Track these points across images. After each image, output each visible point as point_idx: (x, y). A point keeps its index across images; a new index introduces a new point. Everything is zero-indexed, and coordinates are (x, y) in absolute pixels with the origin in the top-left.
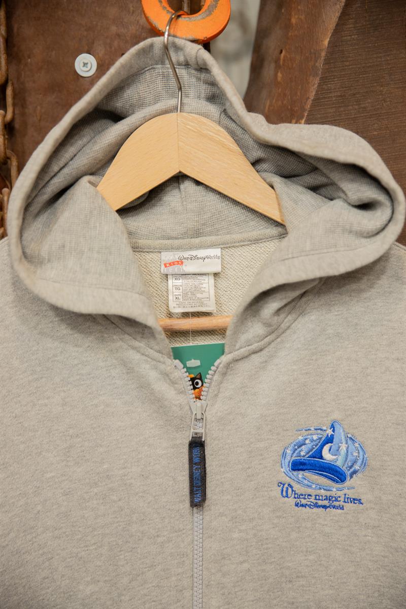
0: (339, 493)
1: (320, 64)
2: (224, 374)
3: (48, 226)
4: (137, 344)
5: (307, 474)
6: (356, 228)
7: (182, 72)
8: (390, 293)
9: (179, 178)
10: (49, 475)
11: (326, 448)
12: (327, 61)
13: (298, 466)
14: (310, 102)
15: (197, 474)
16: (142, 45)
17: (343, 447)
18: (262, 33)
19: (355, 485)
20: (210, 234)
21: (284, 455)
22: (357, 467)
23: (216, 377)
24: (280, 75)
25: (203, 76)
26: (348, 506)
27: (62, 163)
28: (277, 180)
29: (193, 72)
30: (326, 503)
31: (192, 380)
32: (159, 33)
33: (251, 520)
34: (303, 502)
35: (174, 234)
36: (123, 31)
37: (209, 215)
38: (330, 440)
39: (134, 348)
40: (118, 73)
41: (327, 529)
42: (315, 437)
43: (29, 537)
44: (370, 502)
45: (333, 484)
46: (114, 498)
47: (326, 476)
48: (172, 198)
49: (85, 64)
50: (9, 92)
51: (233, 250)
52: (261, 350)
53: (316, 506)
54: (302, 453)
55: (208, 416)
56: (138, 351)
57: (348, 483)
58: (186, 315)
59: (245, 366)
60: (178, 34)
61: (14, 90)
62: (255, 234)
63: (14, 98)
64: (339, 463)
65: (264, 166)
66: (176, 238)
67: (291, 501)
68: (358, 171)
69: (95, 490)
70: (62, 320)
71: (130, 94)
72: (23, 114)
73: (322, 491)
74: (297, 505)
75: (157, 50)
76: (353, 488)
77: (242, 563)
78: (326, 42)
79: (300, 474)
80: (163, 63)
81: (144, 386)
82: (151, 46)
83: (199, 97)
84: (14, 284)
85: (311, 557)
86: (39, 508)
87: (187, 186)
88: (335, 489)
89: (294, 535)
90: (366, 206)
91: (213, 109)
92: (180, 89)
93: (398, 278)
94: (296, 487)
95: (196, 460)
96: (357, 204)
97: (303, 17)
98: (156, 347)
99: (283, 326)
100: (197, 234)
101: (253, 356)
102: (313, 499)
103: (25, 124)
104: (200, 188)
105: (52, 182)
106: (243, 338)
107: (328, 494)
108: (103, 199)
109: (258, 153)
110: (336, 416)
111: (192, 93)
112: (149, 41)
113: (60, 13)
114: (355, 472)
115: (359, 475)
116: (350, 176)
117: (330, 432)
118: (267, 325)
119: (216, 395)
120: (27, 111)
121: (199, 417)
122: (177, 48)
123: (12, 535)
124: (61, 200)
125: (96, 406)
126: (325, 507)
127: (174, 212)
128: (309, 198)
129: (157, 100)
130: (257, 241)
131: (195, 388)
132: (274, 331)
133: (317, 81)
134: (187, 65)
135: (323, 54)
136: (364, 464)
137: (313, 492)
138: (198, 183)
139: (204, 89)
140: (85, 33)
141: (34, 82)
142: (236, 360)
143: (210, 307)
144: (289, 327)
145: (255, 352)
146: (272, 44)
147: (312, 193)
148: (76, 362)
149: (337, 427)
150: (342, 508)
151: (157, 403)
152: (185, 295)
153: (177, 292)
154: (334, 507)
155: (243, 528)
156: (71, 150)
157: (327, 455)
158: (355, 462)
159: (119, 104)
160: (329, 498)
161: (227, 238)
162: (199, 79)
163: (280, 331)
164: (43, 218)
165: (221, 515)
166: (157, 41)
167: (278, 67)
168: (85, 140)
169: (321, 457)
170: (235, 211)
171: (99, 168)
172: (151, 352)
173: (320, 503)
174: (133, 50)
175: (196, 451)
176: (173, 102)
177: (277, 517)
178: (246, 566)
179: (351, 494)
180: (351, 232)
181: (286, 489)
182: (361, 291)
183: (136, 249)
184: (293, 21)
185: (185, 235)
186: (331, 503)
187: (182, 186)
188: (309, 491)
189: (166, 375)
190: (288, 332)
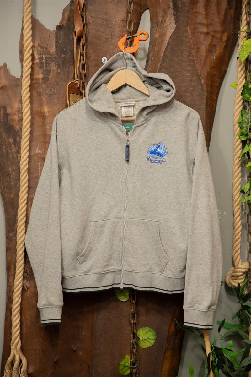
0: (161, 160)
1: (161, 59)
2: (134, 130)
3: (95, 95)
4: (114, 122)
5: (153, 155)
6: (165, 95)
7: (127, 60)
8: (174, 112)
9: (125, 85)
10: (92, 154)
11: (158, 148)
12: (162, 59)
13: (151, 153)
14: (158, 68)
15: (127, 153)
16: (118, 54)
17: (162, 148)
18: (149, 53)
19: (165, 158)
20: (132, 98)
21: (148, 150)
22: (165, 154)
23: (132, 131)
24: (152, 63)
25: (132, 61)
26: (163, 163)
27: (98, 80)
28: (148, 85)
29: (130, 60)
30: (158, 162)
31: (127, 132)
32: (122, 51)
33: (140, 166)
34: (153, 161)
35: (124, 98)
36: (114, 52)
37: (132, 93)
38: (159, 147)
39: (113, 123)
40: (112, 60)
41: (158, 168)
42: (156, 146)
43: (87, 168)
44: (168, 162)
45: (160, 157)
46: (107, 160)
47: (158, 155)
48: (124, 90)
49: (104, 60)
50: (85, 66)
51: (138, 102)
52: (143, 125)
53: (156, 163)
54: (153, 150)
55: (130, 140)
56: (114, 124)
57: (163, 157)
58: (126, 117)
59: (139, 129)
60: (126, 51)
61: (87, 66)
62: (143, 99)
63: (87, 67)
64: (161, 152)
65: (146, 82)
66: (125, 99)
67: (150, 161)
68: (165, 81)
69: (103, 158)
70: (97, 117)
71: (115, 65)
72: (88, 72)
73: (157, 159)
74: (151, 162)
75: (121, 55)
76: (164, 158)
77: (138, 176)
78: (162, 54)
79: (152, 155)
80: (123, 58)
81: (115, 133)
82: (120, 54)
83: (131, 66)
84: (86, 108)
85: (154, 175)
86: (90, 162)
87: (127, 87)
88: (160, 159)
89: (150, 170)
90: (168, 91)
91: (134, 69)
92: (126, 64)
93: (176, 108)
94: (151, 158)
95: (127, 150)
96: (166, 90)
97: (157, 49)
98: (118, 122)
99: (149, 119)
100: (130, 98)
101: (141, 126)
102: (155, 161)
103: (89, 74)
104: (131, 87)
105: (96, 84)
106: (139, 121)
107: (158, 160)
108: (107, 89)
109: (144, 79)
110: (160, 141)
111: (129, 65)
112: (119, 53)
113: (99, 47)
114: (165, 155)
115: (166, 155)
116: (164, 83)
117: (159, 145)
118: (144, 118)
119: (132, 135)
120: (89, 71)
121: (128, 140)
122: (126, 55)
123: (83, 167)
124: (98, 89)
125: (104, 137)
126: (158, 163)
127: (124, 93)
128: (156, 89)
129: (121, 67)
130: (144, 100)
131: (127, 134)
132: (147, 120)
133: (160, 63)
134: (128, 59)
135: (162, 57)
136: (167, 153)
137: (155, 159)
138: (130, 86)
139: (132, 64)
140: (104, 52)
141: (91, 64)
142: (137, 127)
143: (131, 115)
144: (150, 119)
145: (142, 125)
146: (151, 55)
147: (157, 89)
148: (100, 127)
149: (161, 143)
150: (162, 163)
151: (118, 136)
152: (126, 112)
153: (124, 111)
154: (160, 163)
155: (138, 168)
156: (100, 77)
157: (158, 150)
158: (165, 152)
159: (112, 67)
160: (159, 161)
161: (137, 99)
162: (131, 62)
163: (148, 120)
164: (93, 93)
165: (133, 164)
166: (121, 53)
167: (152, 61)
168: (104, 75)
169: (157, 151)
170: (139, 93)
171: (107, 82)
172: (117, 124)
173: (157, 162)
174: (116, 55)
175: (127, 148)
176: (125, 67)
177: (146, 165)
178: (138, 177)
179: (164, 160)
180: (164, 96)
181: (148, 158)
182: (167, 111)
183: (116, 102)
184: (155, 49)
185: (126, 99)
186: (159, 162)
187: (126, 87)
188: (154, 159)
189: (120, 129)
190: (150, 121)
